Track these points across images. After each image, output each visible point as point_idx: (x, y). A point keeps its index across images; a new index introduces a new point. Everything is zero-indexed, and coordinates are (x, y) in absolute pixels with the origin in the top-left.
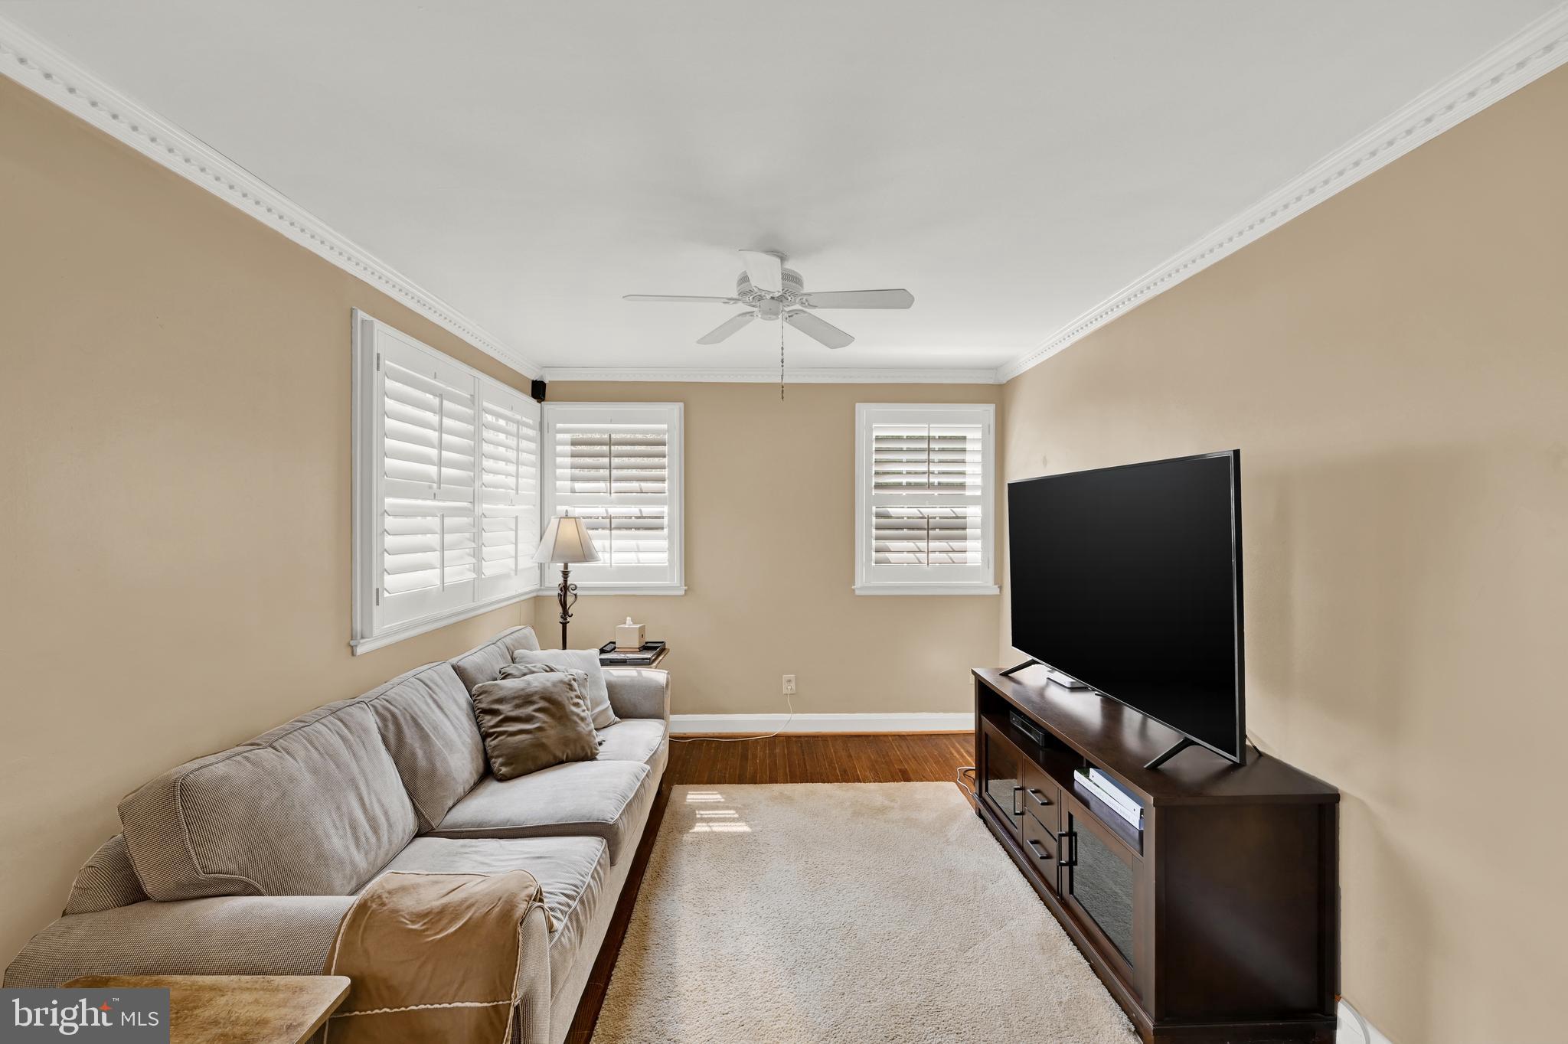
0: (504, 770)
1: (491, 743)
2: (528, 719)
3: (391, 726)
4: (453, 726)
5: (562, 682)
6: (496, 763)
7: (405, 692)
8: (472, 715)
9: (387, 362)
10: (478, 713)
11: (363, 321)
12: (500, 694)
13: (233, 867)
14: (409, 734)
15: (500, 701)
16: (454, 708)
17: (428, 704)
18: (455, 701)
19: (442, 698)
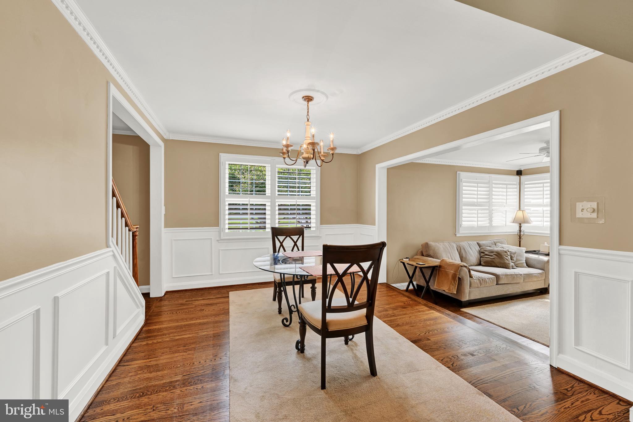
0: (483, 264)
1: (482, 258)
2: (491, 256)
3: (459, 248)
4: (473, 252)
5: (503, 250)
6: (482, 262)
7: (464, 244)
8: (479, 252)
9: (464, 180)
10: (480, 252)
11: (458, 173)
12: (486, 250)
13: (432, 255)
14: (463, 251)
15: (486, 251)
16: (474, 250)
17: (468, 247)
18: (475, 249)
19: (472, 247)
